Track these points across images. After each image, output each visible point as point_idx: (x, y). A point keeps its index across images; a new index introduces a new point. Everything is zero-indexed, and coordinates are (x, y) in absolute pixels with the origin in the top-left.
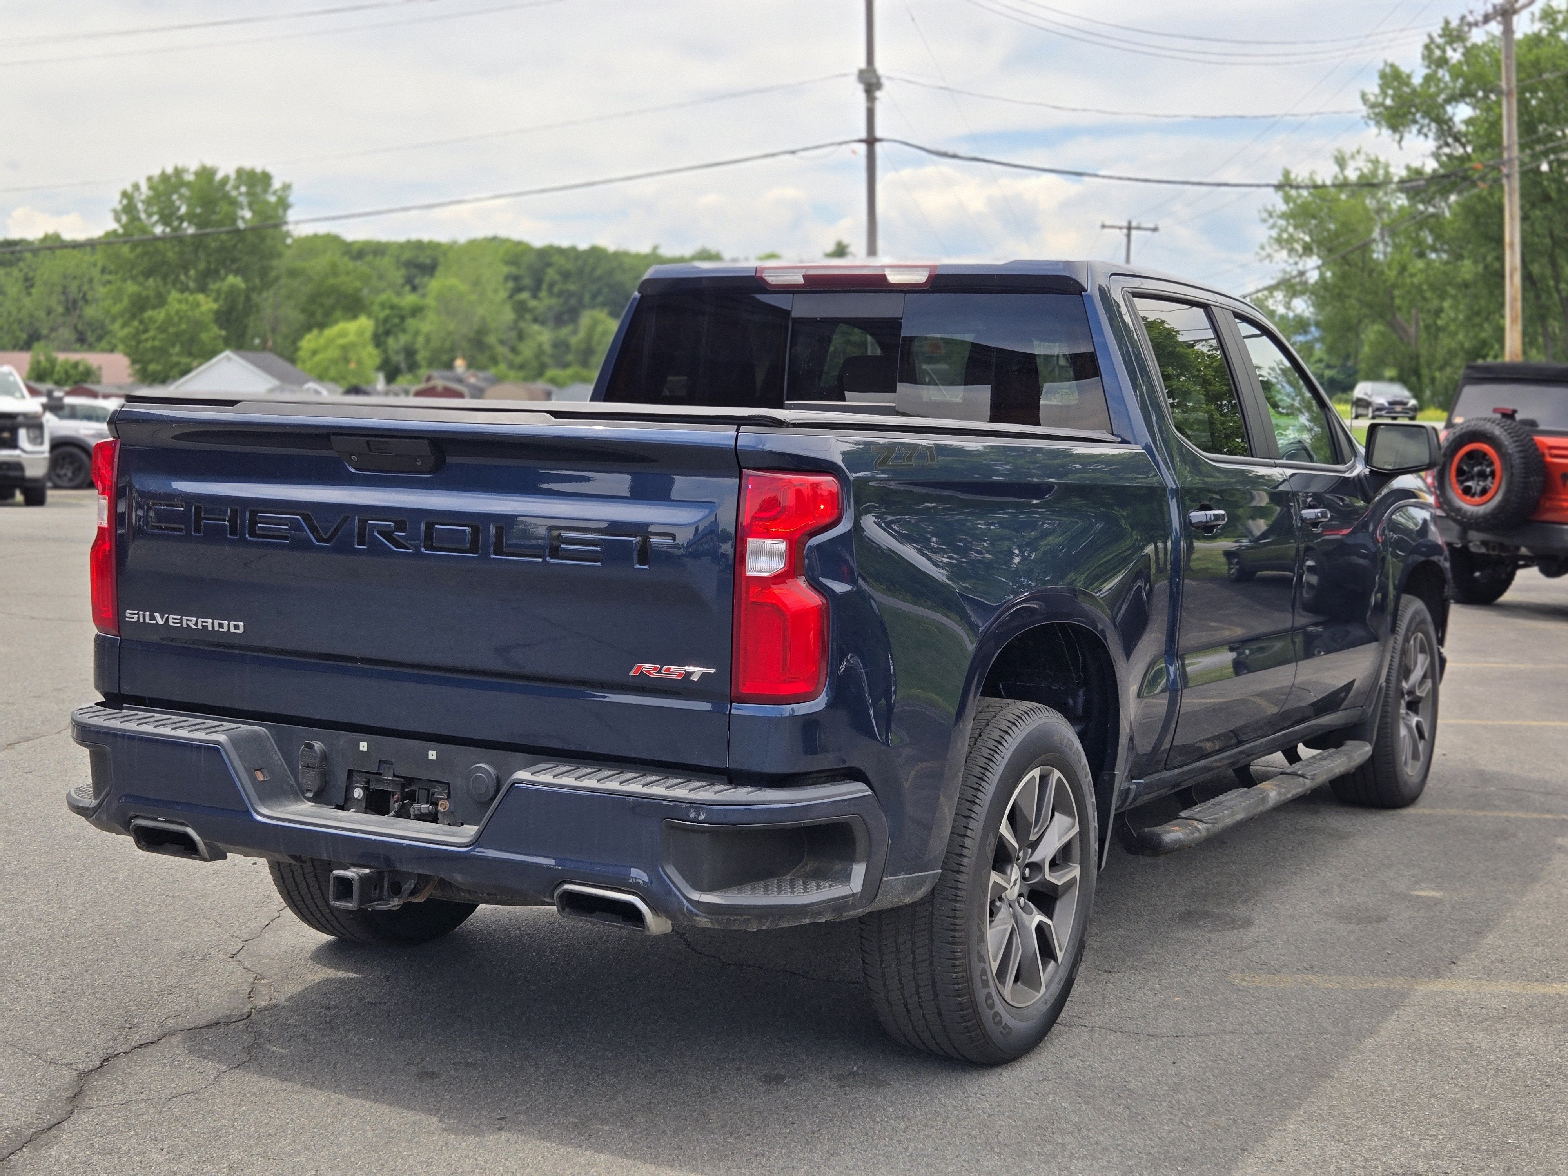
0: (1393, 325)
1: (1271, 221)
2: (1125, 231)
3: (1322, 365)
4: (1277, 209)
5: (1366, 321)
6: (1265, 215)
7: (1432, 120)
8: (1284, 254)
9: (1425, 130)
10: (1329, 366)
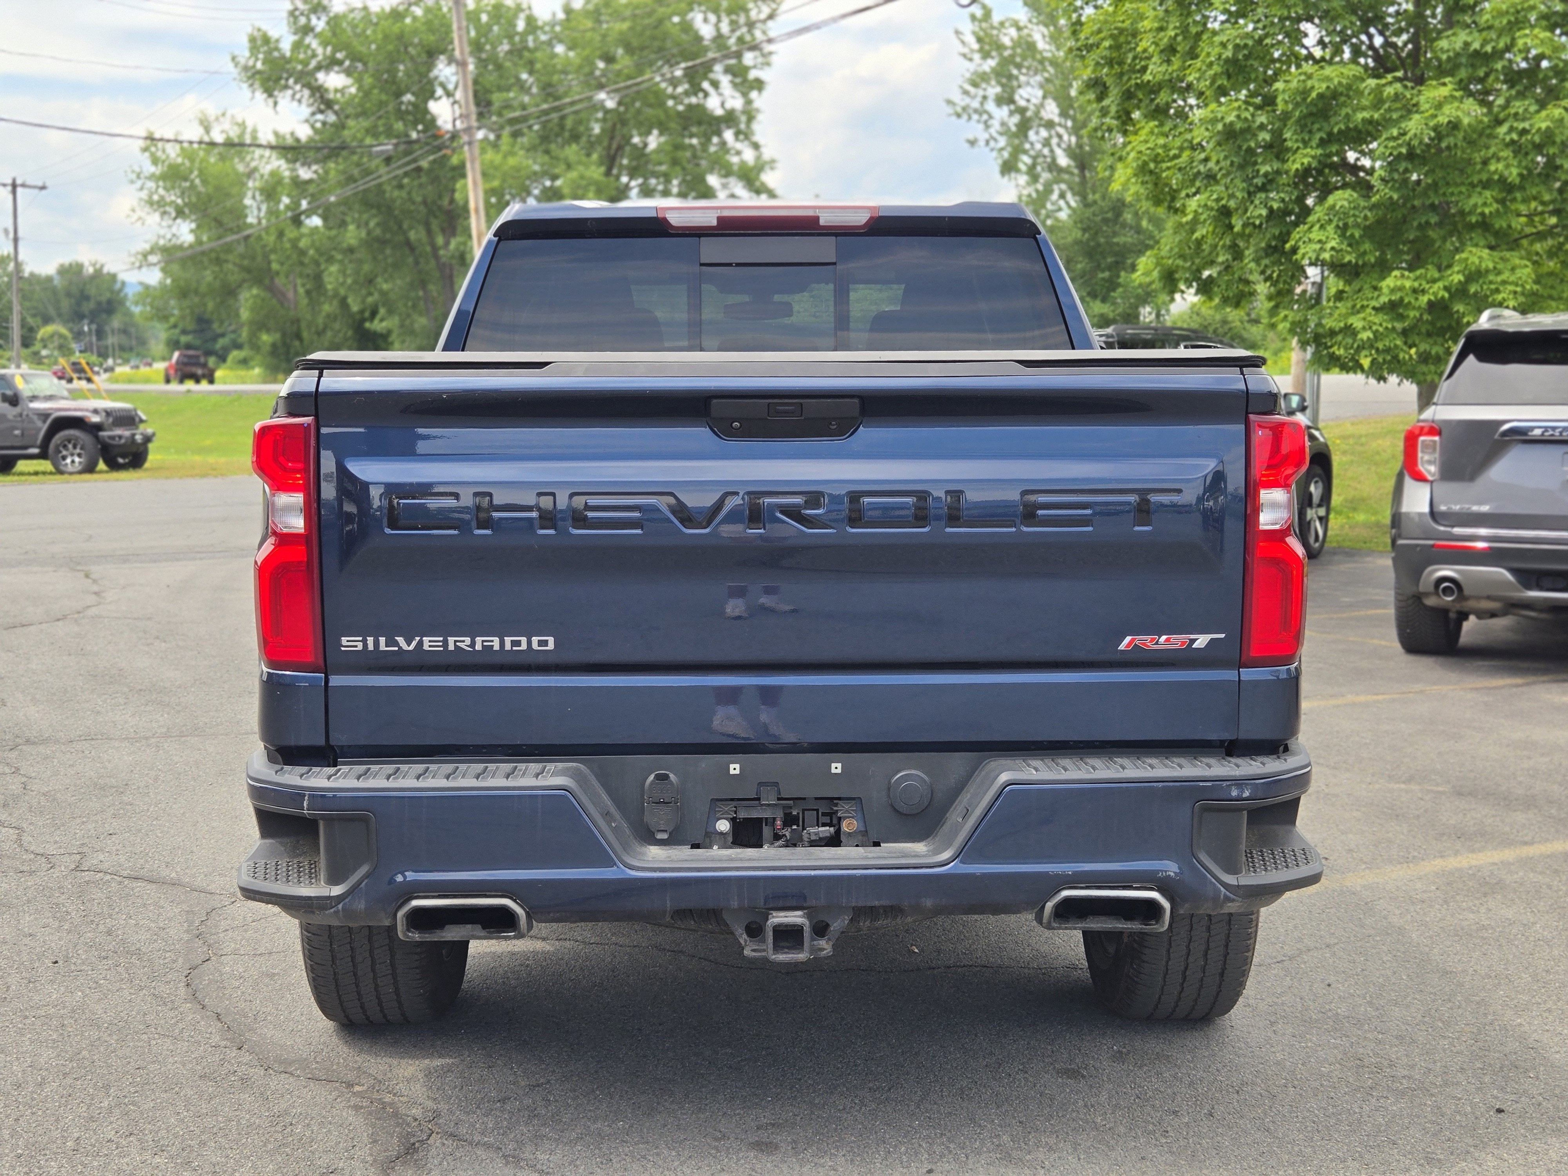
0: (271, 289)
1: (139, 183)
2: (9, 188)
3: (177, 331)
4: (145, 169)
5: (245, 285)
6: (134, 176)
7: (303, 86)
8: (156, 217)
9: (298, 96)
10: (184, 332)
